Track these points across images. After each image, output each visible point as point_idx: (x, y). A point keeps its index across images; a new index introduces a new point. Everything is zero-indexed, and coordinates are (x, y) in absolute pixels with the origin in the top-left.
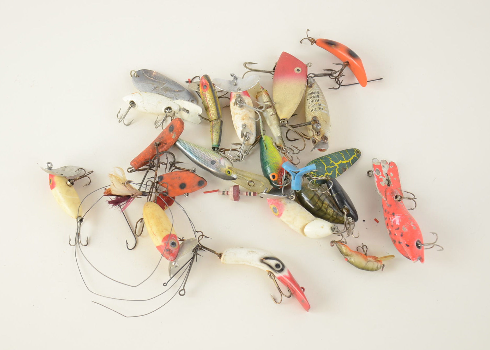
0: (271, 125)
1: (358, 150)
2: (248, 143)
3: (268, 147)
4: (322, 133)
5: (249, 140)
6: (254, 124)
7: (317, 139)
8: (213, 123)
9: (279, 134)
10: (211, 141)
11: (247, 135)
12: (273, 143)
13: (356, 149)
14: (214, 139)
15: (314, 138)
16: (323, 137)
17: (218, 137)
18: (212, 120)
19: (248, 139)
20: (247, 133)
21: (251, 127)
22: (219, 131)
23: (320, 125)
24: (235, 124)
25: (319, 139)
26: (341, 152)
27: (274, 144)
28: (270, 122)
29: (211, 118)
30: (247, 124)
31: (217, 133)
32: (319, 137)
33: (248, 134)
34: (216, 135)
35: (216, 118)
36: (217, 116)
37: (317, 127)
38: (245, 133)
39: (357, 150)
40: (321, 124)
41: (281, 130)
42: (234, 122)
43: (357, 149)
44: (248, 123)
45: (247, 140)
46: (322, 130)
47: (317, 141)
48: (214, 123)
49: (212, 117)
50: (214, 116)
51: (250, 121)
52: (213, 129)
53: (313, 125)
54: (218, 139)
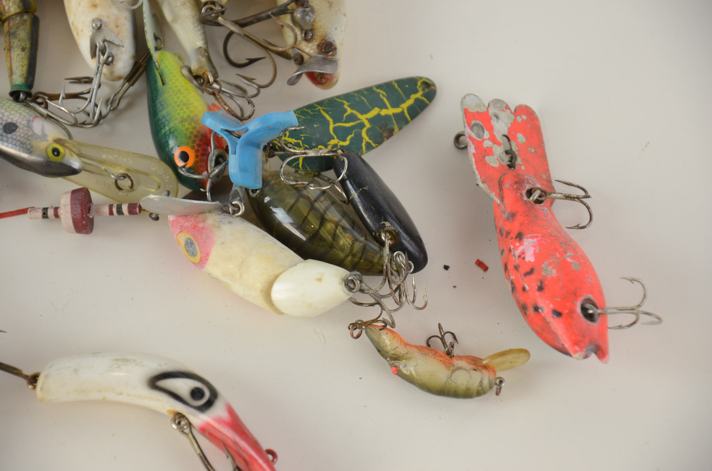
0: (176, 19)
1: (427, 81)
2: (112, 72)
3: (167, 80)
4: (319, 33)
5: (112, 61)
6: (125, 19)
7: (307, 50)
8: (9, 24)
9: (200, 43)
10: (6, 74)
11: (105, 47)
12: (182, 68)
13: (421, 78)
14: (14, 68)
15: (299, 49)
16: (323, 44)
17: (26, 62)
18: (8, 15)
19: (110, 59)
20: (105, 41)
21: (117, 26)
22: (28, 46)
23: (313, 11)
24: (73, 24)
25: (312, 52)
26: (379, 87)
27: (185, 72)
28: (172, 12)
29: (5, 10)
30: (105, 19)
31: (23, 50)
32: (310, 45)
33: (107, 46)
34: (20, 56)
35: (18, 10)
36: (21, 5)
37: (303, 18)
38: (99, 43)
39: (424, 80)
40: (316, 10)
41: (204, 33)
42: (71, 18)
43: (427, 79)
44: (108, 17)
45: (107, 63)
46: (318, 25)
47: (306, 57)
48: (11, 24)
49: (6, 8)
50: (11, 4)
51: (114, 11)
52: (12, 42)
53: (292, 13)
54: (25, 69)
